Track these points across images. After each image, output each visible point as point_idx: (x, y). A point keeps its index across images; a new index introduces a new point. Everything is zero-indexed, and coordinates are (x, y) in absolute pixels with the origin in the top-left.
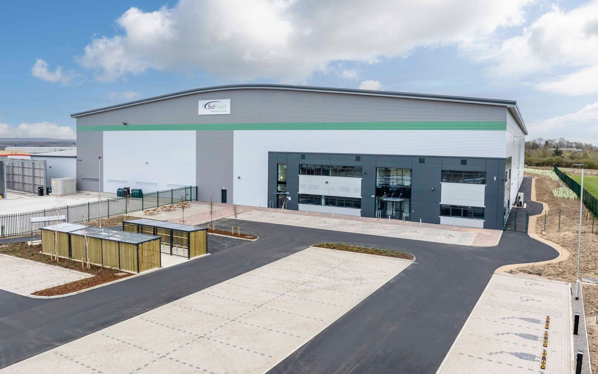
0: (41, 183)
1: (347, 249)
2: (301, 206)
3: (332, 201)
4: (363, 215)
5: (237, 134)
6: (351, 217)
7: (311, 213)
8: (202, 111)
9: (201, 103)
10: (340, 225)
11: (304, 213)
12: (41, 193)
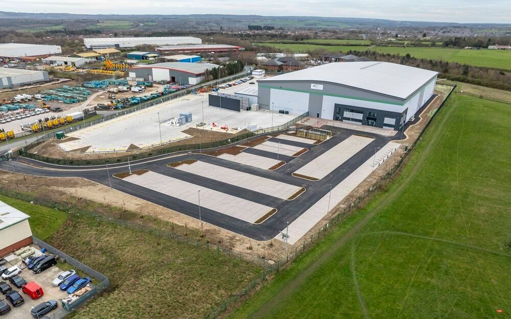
0: (247, 106)
1: (361, 136)
2: (344, 121)
3: (353, 120)
4: (362, 124)
5: (324, 96)
6: (359, 125)
7: (348, 123)
8: (312, 87)
9: (312, 85)
10: (357, 128)
11: (345, 123)
12: (247, 110)
